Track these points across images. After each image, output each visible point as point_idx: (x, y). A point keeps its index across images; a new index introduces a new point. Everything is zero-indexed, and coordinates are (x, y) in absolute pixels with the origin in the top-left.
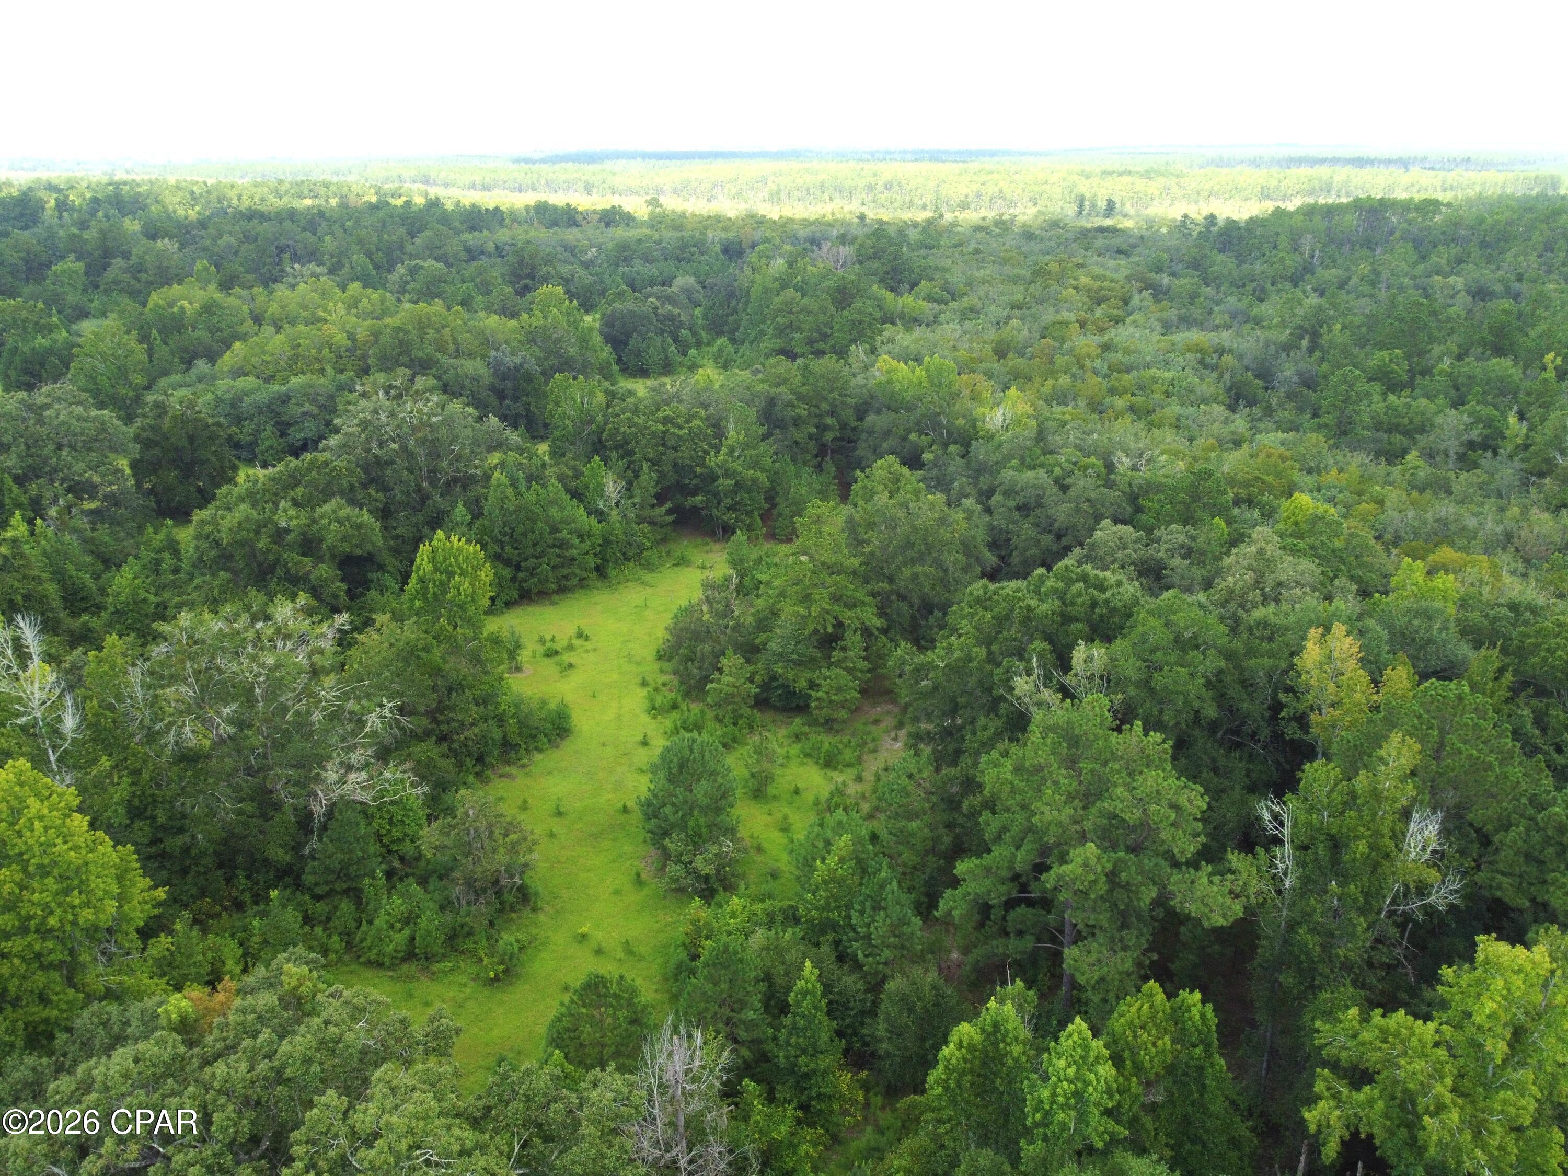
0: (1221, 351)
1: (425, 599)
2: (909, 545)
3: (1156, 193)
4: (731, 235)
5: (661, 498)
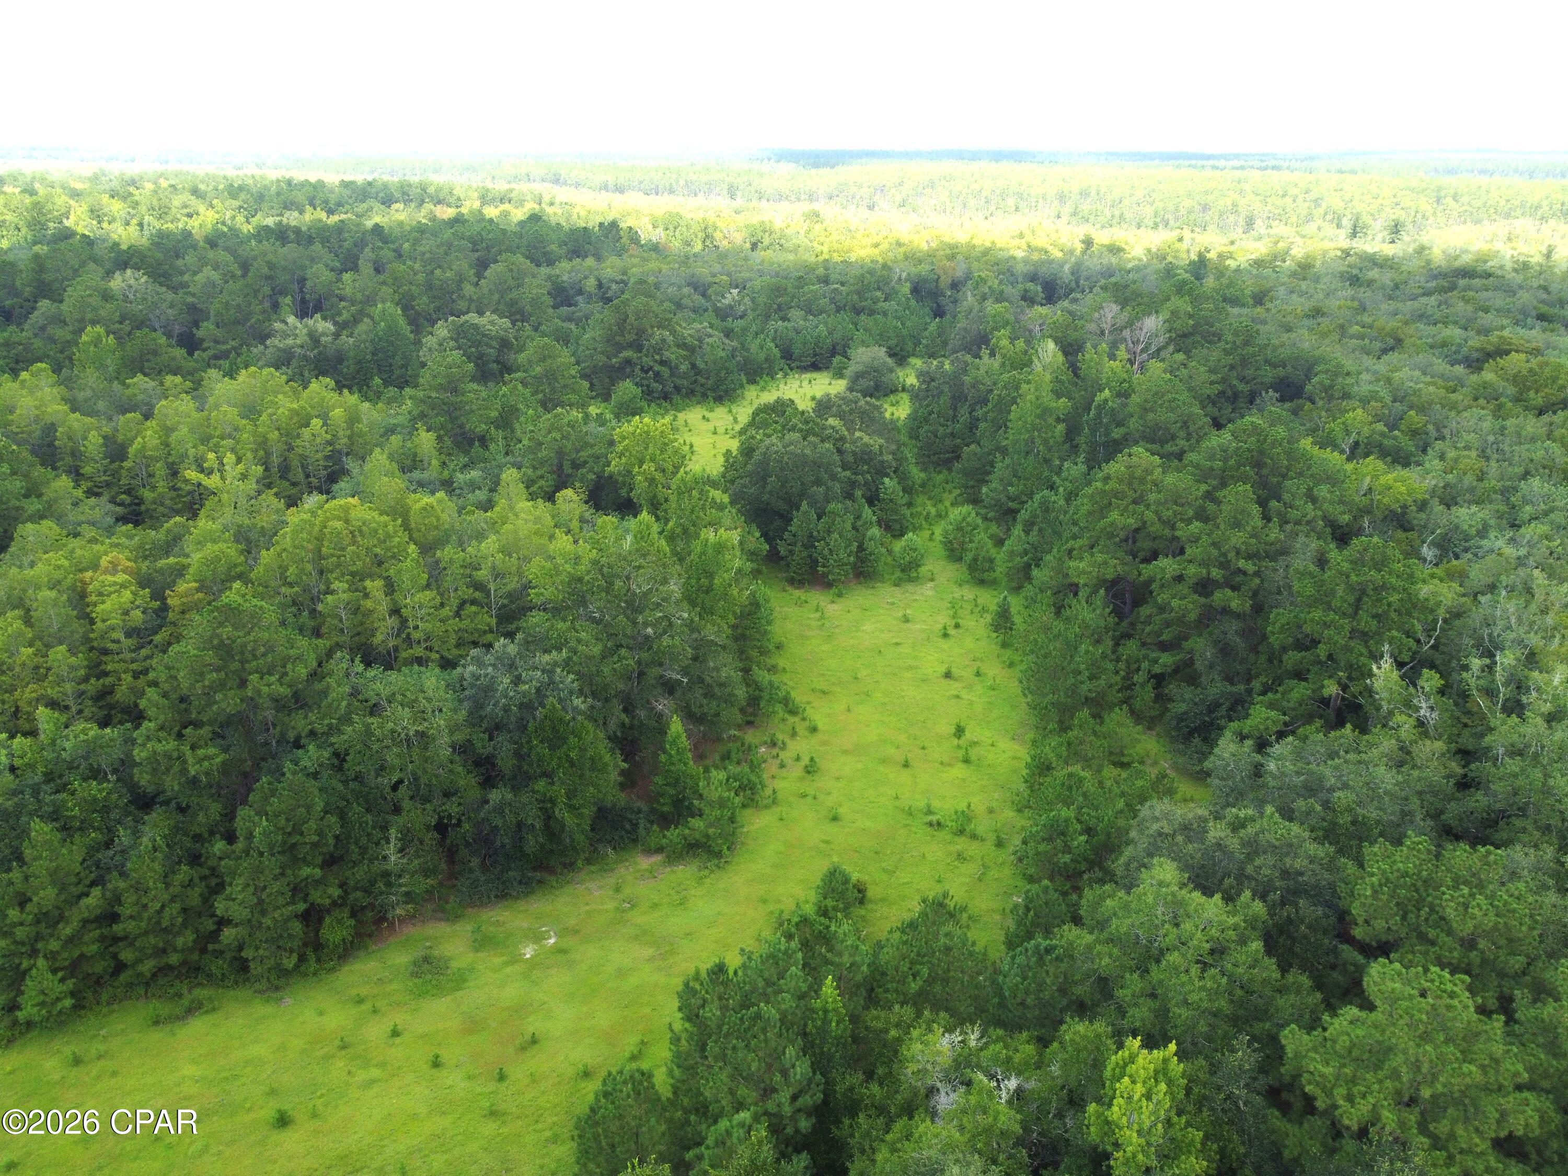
4: (924, 269)
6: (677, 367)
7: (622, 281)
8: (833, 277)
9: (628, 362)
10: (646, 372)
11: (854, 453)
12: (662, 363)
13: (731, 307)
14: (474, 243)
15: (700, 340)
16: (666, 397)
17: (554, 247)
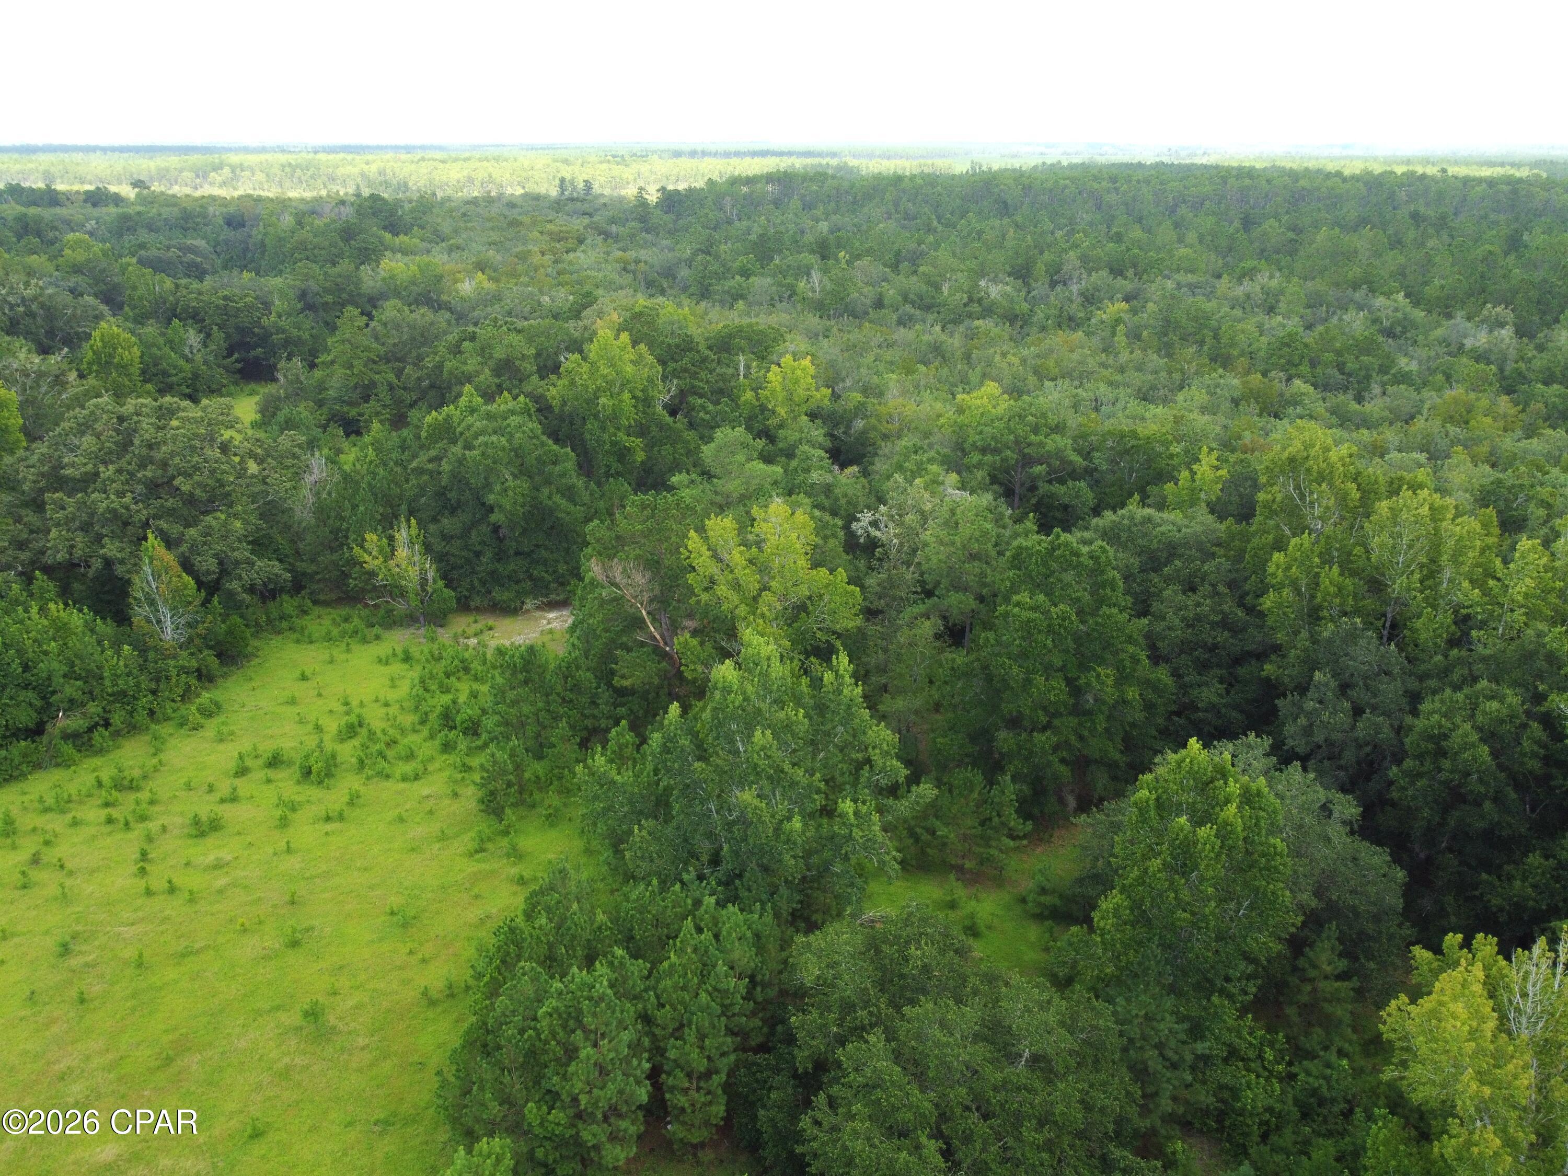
0: (637, 261)
1: (100, 364)
2: (413, 339)
3: (631, 177)
4: (232, 209)
5: (230, 352)
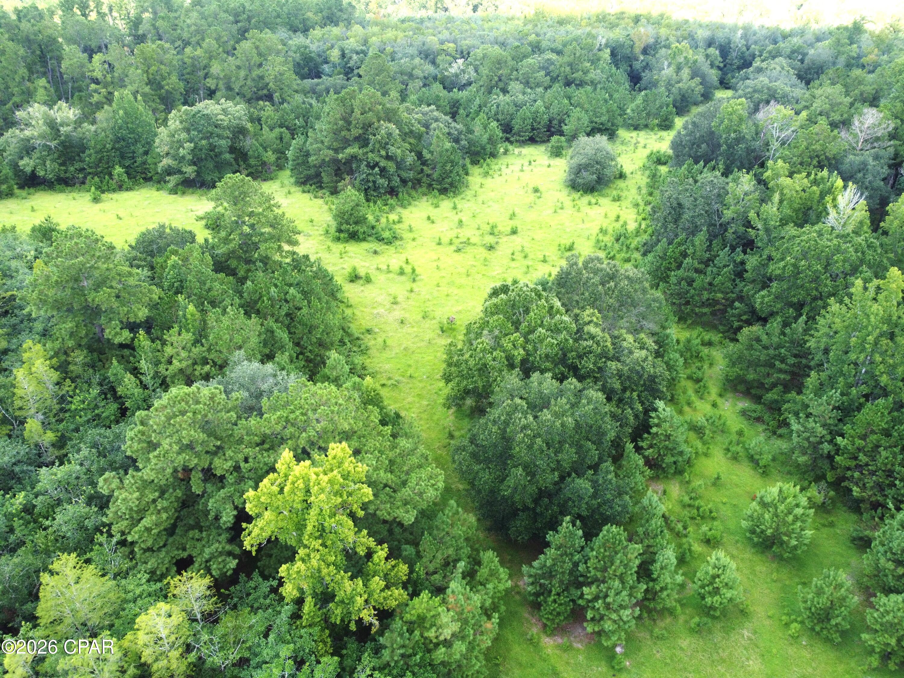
6: (403, 160)
7: (363, 52)
8: (544, 44)
9: (354, 157)
10: (373, 168)
11: (620, 375)
12: (388, 158)
13: (457, 75)
14: (237, 15)
15: (427, 126)
16: (392, 192)
17: (310, 14)
